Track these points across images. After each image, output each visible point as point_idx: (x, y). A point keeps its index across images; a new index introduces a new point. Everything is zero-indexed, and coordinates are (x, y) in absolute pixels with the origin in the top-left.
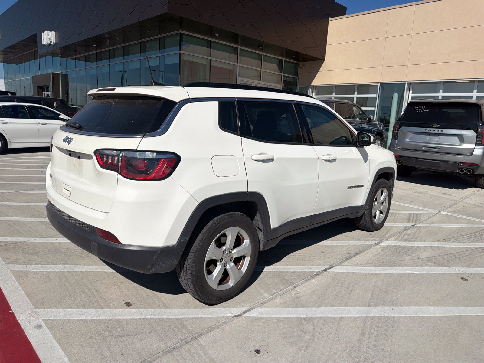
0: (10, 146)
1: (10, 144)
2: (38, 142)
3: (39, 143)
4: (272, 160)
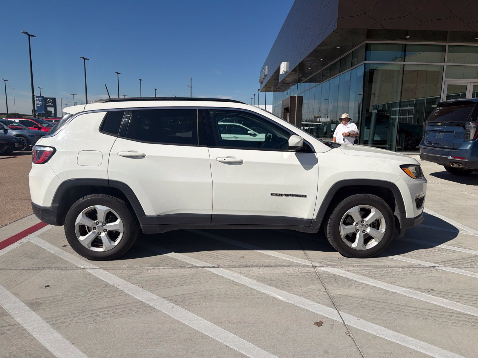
4: (143, 156)
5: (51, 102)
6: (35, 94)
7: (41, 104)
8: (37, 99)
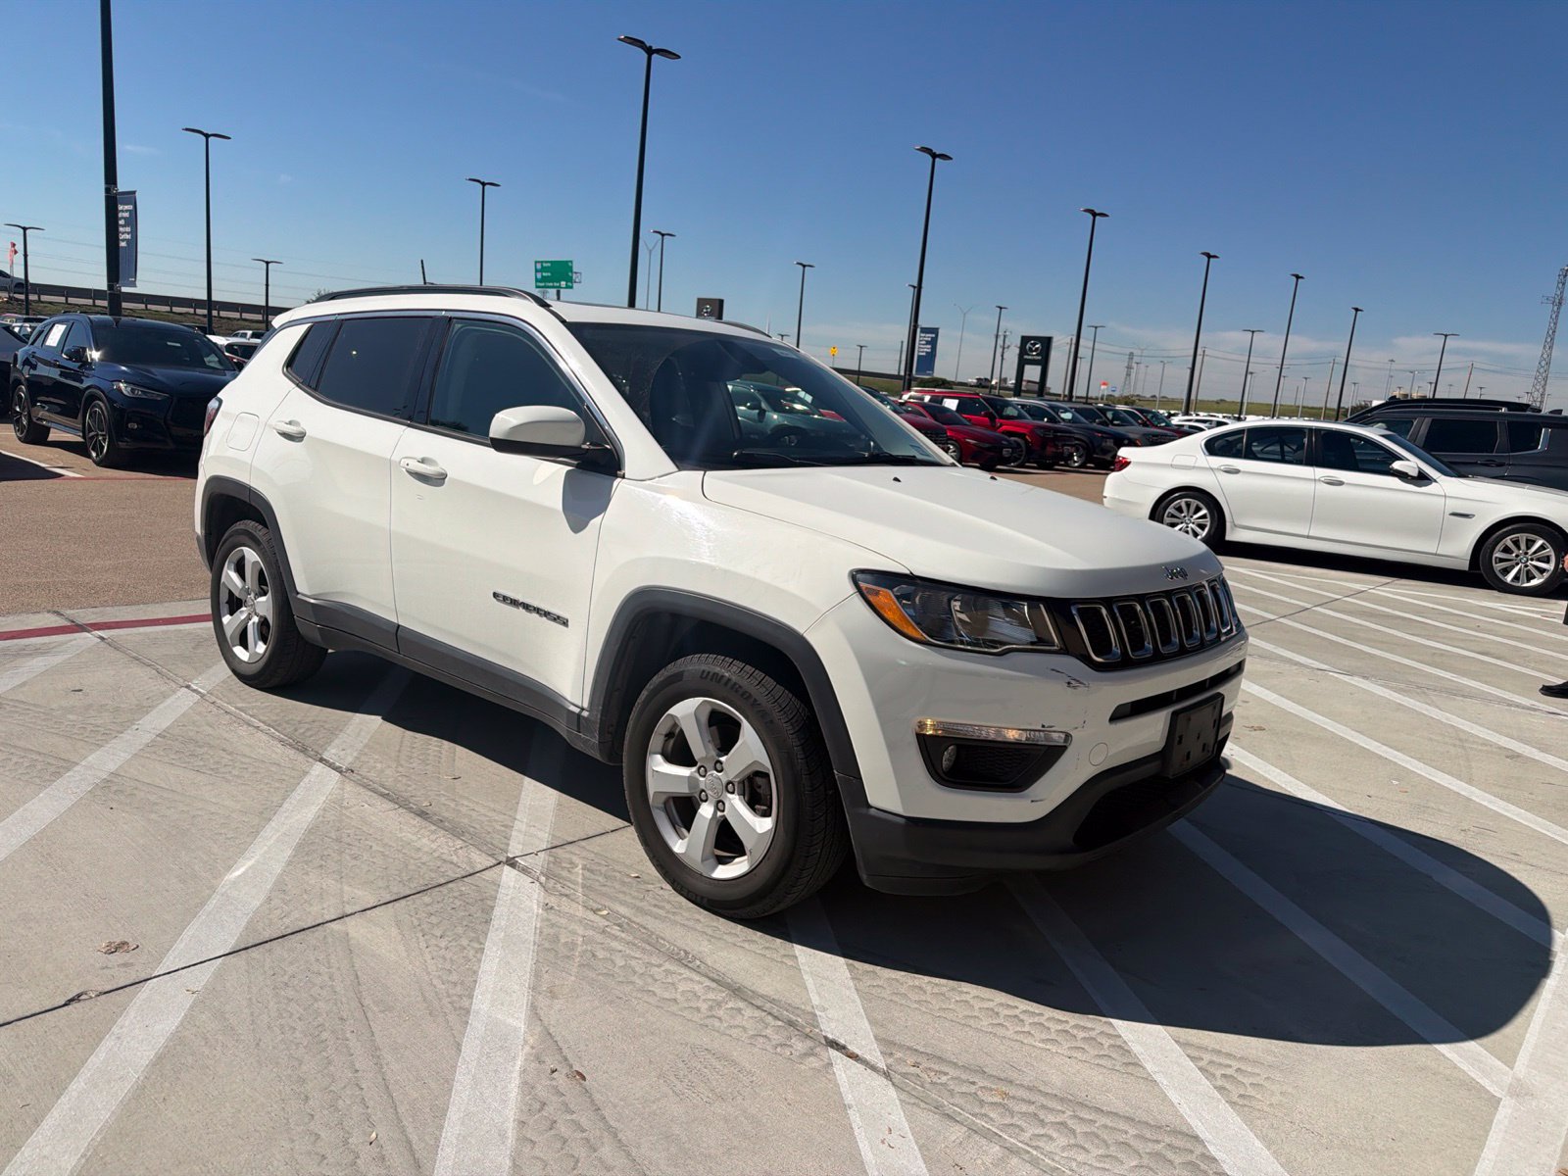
0: (1231, 535)
1: (1232, 529)
2: (1306, 534)
3: (1308, 537)
4: (302, 437)
5: (1037, 349)
6: (920, 322)
7: (929, 350)
8: (923, 335)
